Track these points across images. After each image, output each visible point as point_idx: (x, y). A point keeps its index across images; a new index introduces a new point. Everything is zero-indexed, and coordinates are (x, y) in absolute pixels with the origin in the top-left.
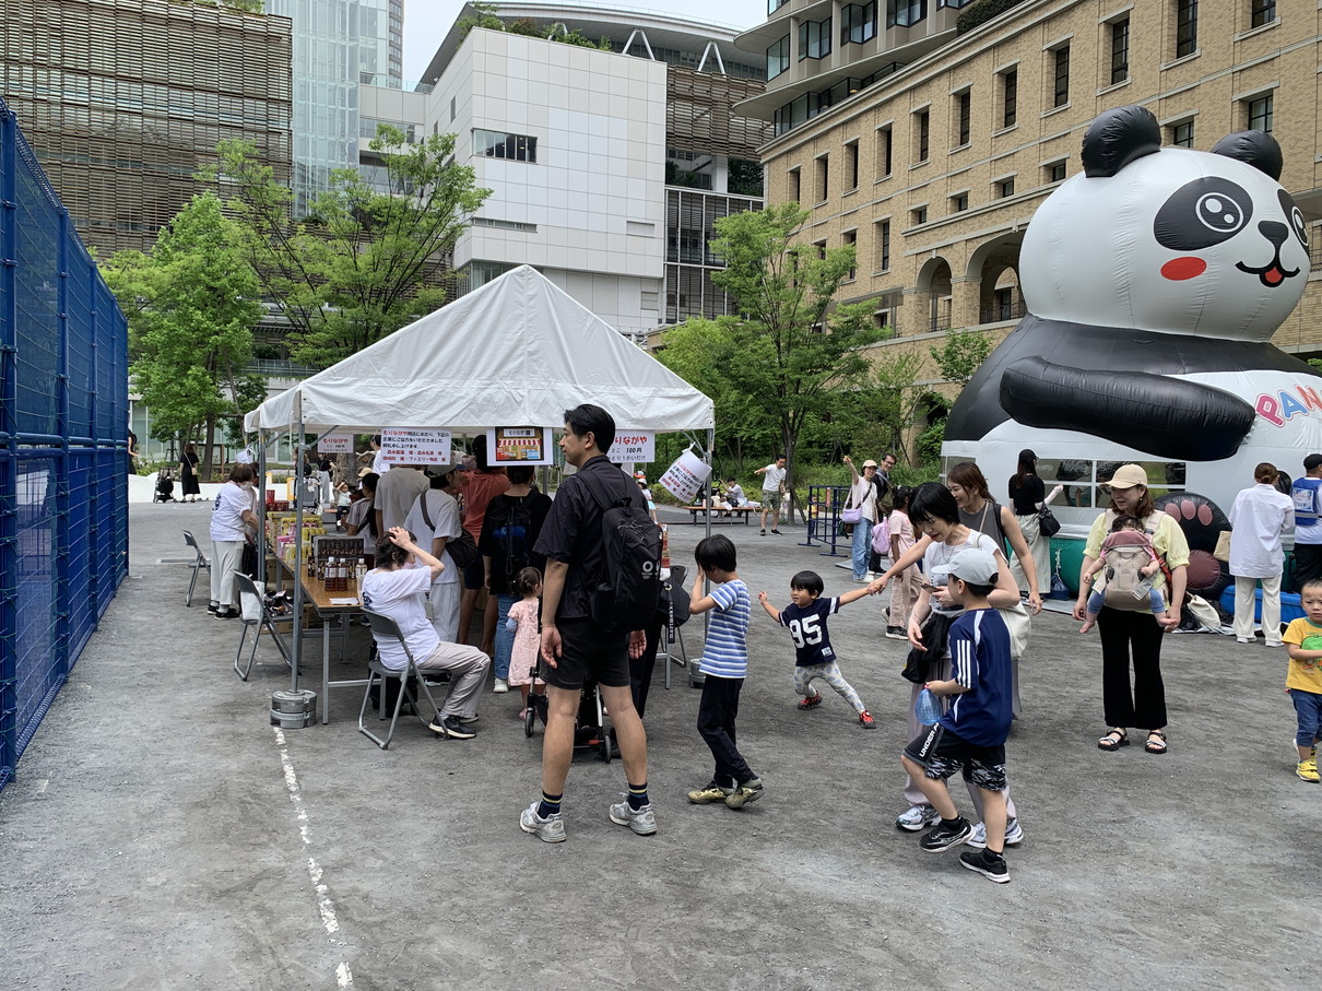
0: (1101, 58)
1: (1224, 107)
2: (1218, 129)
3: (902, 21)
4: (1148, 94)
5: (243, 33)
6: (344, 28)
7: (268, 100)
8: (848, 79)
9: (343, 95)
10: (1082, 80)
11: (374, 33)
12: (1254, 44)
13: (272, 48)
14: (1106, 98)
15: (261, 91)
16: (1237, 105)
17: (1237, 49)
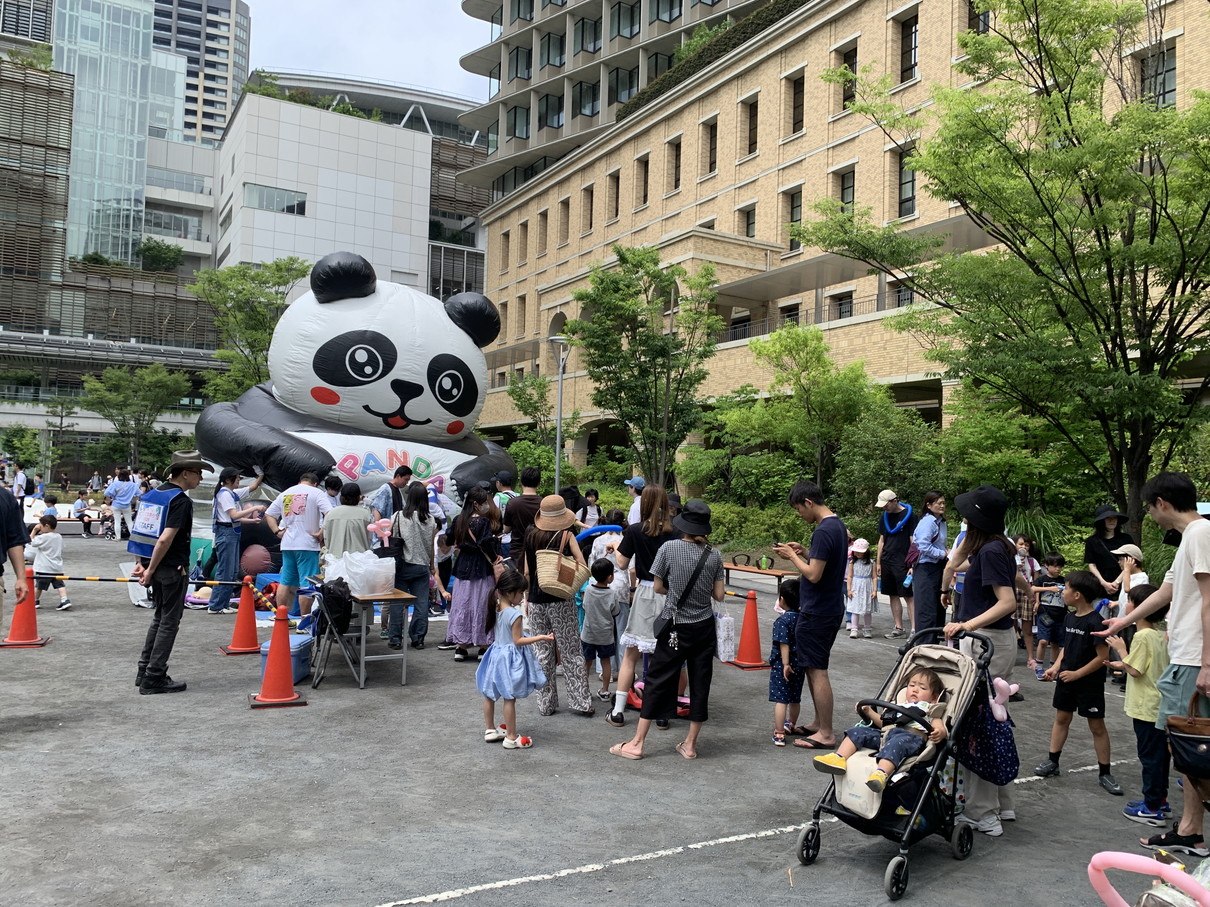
0: (700, 152)
1: (773, 197)
2: (769, 215)
3: (587, 111)
4: (728, 183)
5: (25, 87)
6: (135, 86)
7: (48, 147)
8: (545, 157)
9: (132, 146)
10: (688, 169)
11: (171, 93)
12: (791, 148)
13: (53, 101)
14: (704, 185)
15: (40, 139)
16: (781, 196)
17: (781, 151)
